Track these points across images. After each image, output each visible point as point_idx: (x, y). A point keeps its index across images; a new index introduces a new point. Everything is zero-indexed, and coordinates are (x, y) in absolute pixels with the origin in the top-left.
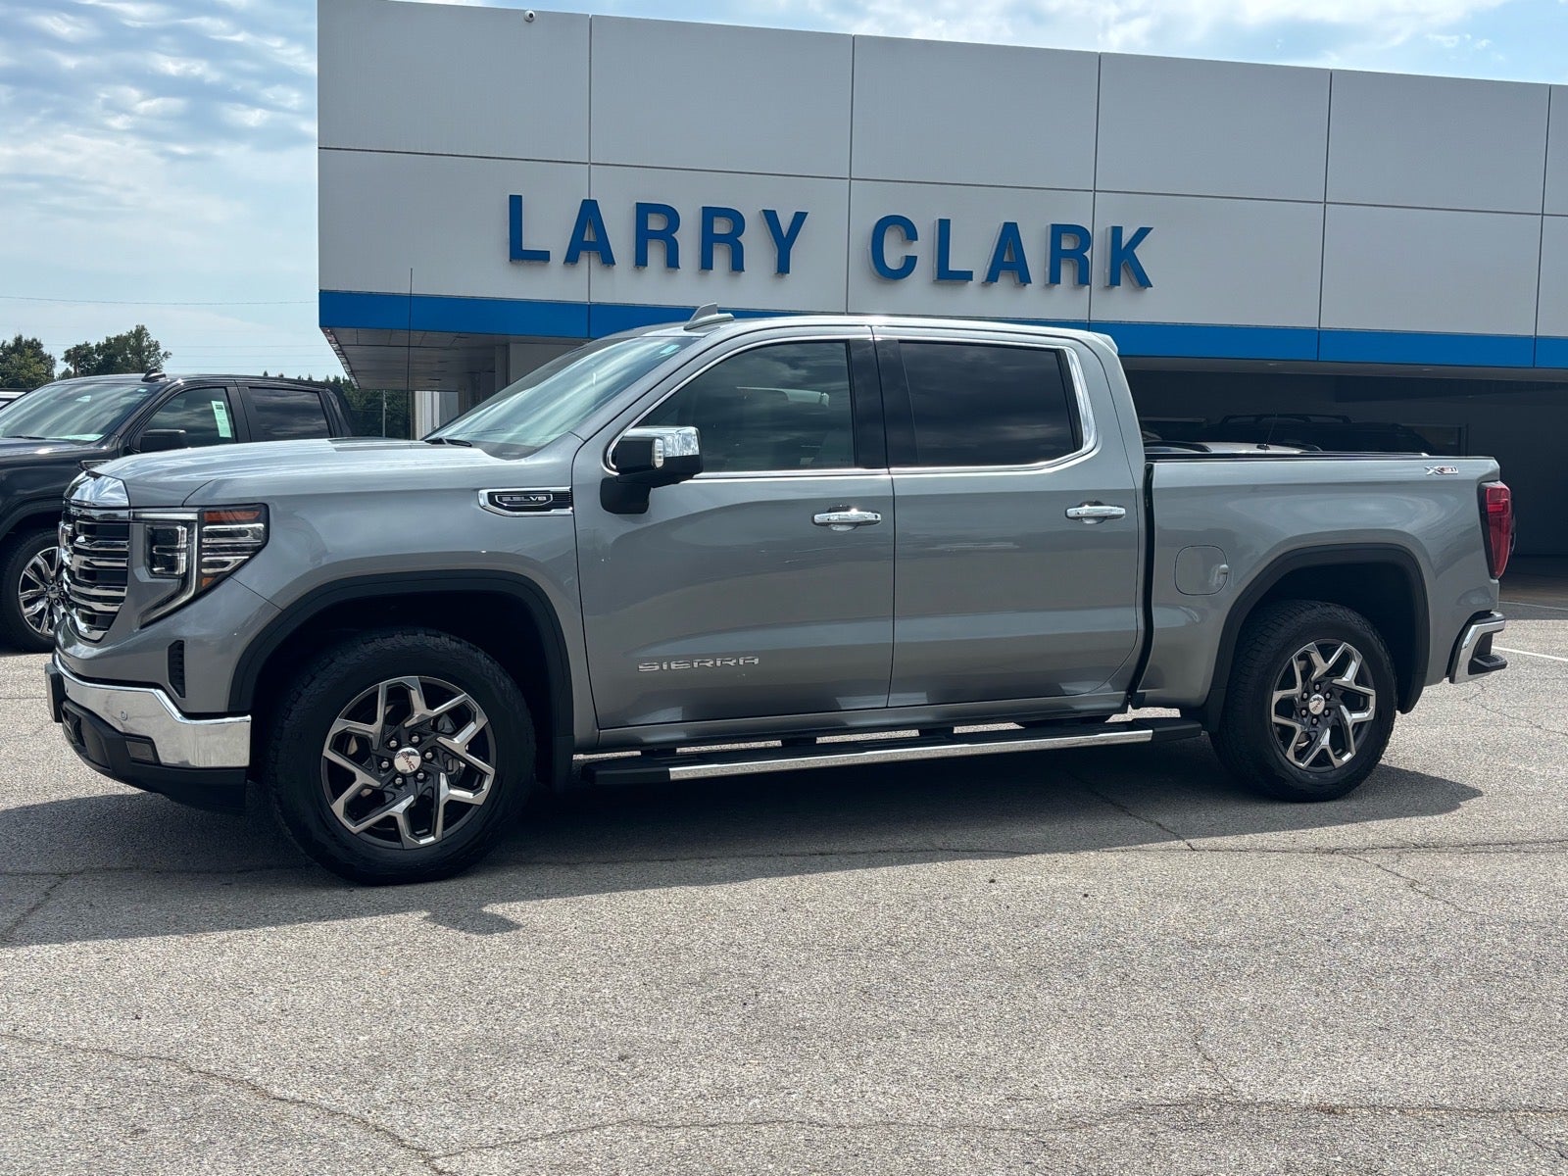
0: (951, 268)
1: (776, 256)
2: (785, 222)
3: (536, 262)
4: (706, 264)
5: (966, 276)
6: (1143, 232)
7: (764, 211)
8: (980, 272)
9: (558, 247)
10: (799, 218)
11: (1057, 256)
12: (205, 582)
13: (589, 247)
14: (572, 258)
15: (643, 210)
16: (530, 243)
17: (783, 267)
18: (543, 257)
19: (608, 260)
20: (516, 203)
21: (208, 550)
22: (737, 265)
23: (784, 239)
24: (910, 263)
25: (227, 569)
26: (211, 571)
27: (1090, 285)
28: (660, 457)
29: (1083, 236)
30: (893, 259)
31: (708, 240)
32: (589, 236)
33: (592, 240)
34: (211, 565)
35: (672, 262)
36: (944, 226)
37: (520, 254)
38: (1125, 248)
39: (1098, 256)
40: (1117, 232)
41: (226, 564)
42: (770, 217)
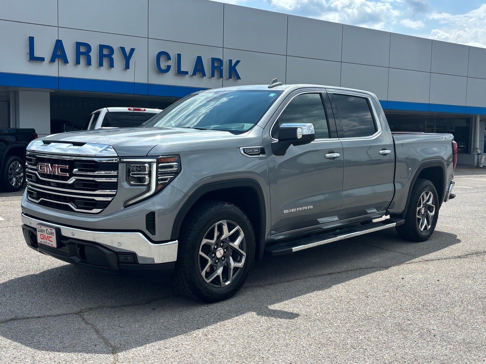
0: (182, 70)
1: (124, 63)
2: (128, 51)
3: (39, 61)
4: (101, 64)
5: (186, 73)
6: (238, 62)
7: (121, 47)
8: (191, 72)
9: (48, 56)
10: (132, 50)
11: (213, 68)
12: (160, 187)
13: (59, 57)
14: (52, 60)
15: (78, 45)
16: (37, 54)
17: (127, 67)
18: (42, 59)
19: (66, 61)
20: (31, 39)
21: (159, 174)
22: (111, 65)
23: (127, 57)
24: (169, 67)
25: (167, 181)
26: (161, 182)
27: (223, 78)
28: (300, 135)
29: (220, 61)
30: (163, 65)
31: (101, 57)
32: (59, 53)
33: (59, 54)
34: (162, 180)
35: (89, 63)
36: (179, 56)
37: (33, 58)
38: (233, 66)
39: (225, 68)
40: (231, 61)
41: (166, 179)
42: (123, 49)
